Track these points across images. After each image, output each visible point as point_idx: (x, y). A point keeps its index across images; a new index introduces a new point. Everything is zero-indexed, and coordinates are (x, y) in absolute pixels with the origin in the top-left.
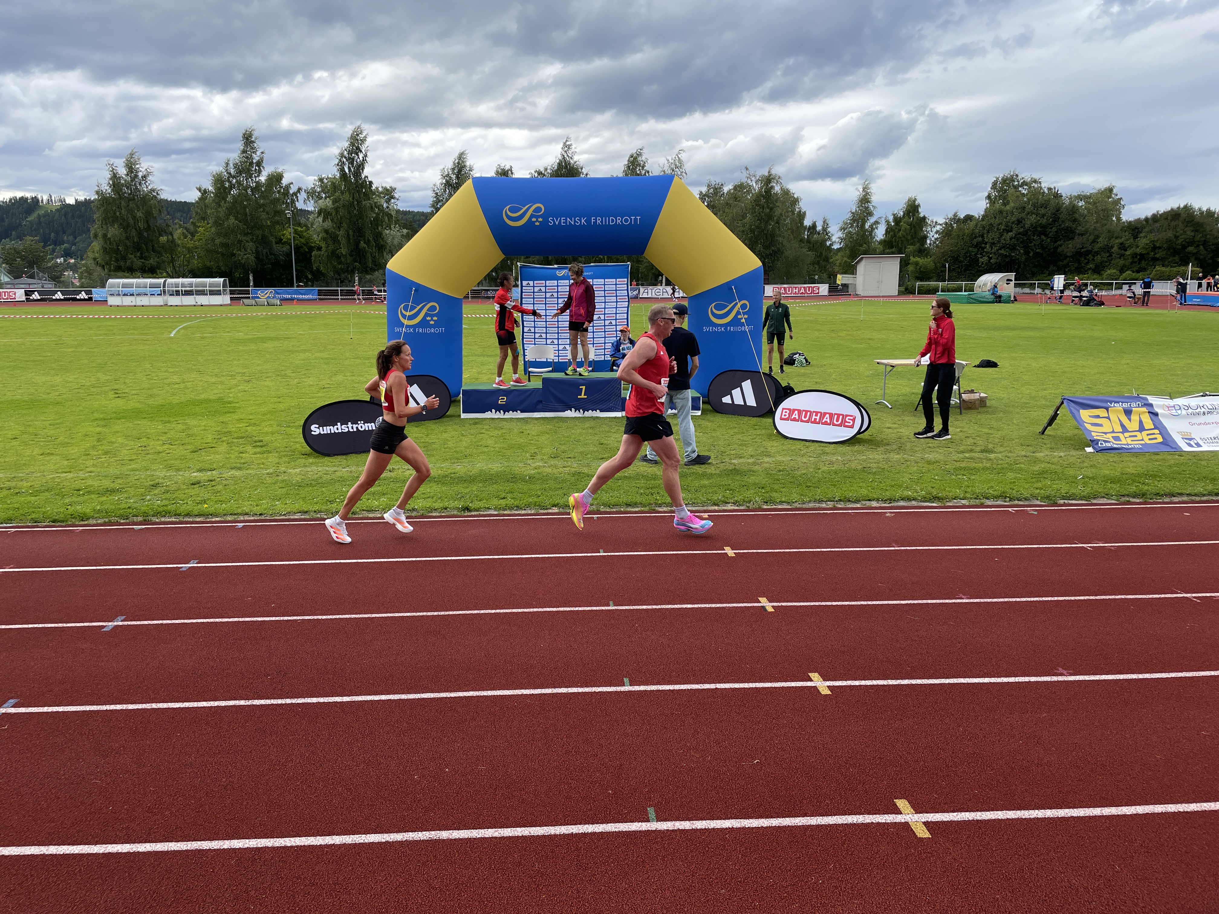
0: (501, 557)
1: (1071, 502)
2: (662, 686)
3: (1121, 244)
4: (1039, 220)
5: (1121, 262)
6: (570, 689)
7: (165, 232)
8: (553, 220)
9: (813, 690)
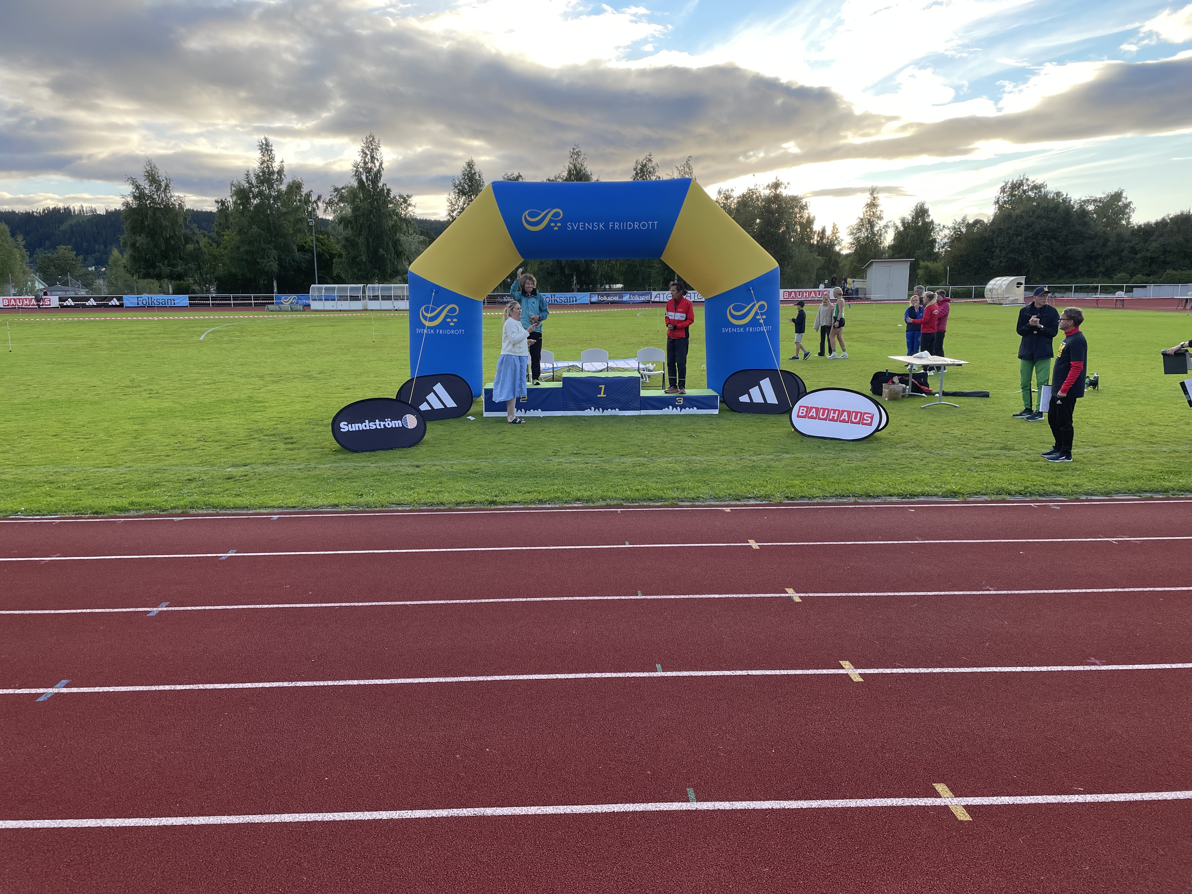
1: (1093, 498)
2: (694, 672)
3: (1132, 248)
5: (1132, 265)
6: (603, 674)
7: (192, 240)
8: (572, 225)
9: (844, 677)
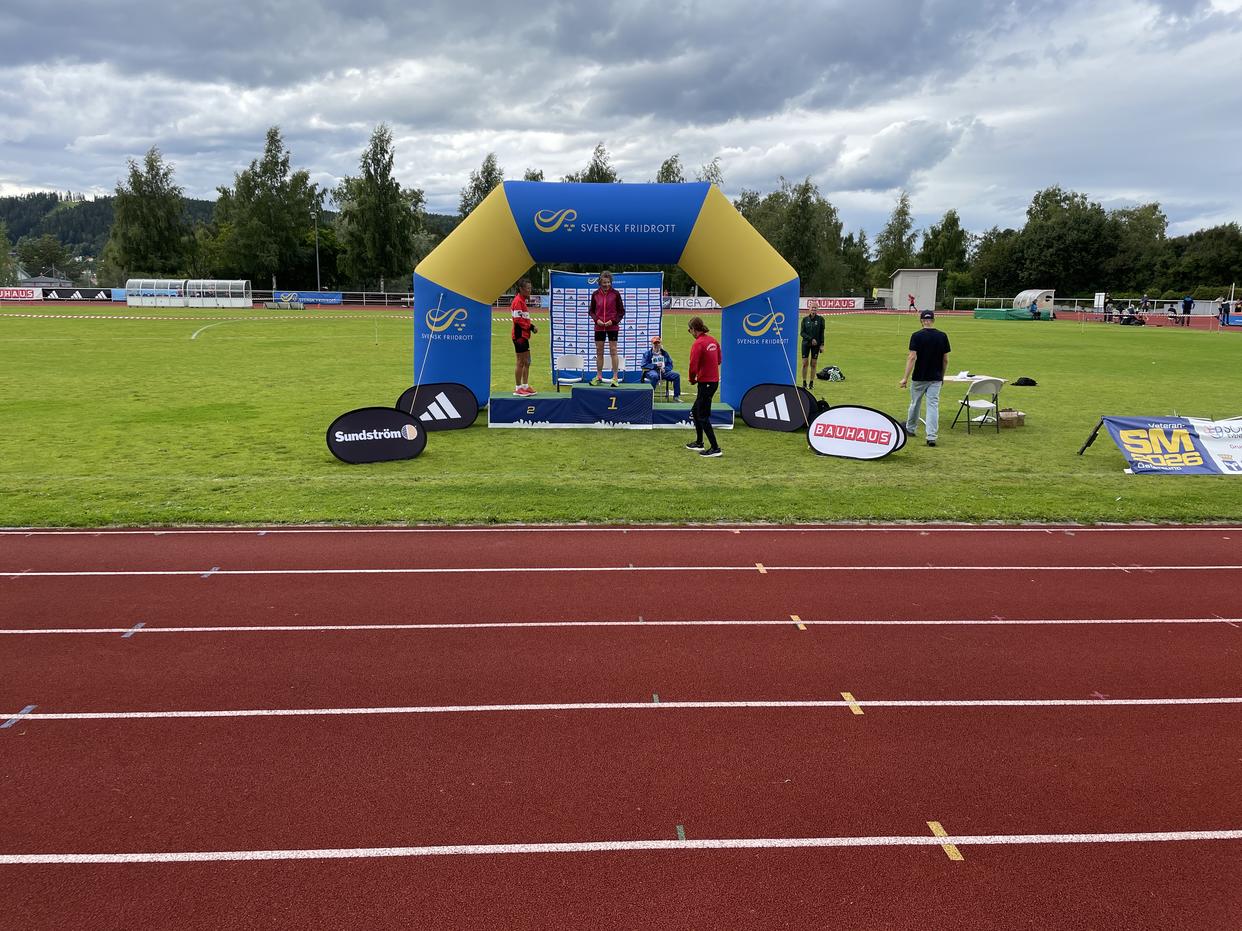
0: (529, 569)
1: (1109, 524)
2: (692, 703)
3: (1164, 262)
4: (1080, 236)
5: (1163, 281)
6: (598, 704)
7: (187, 232)
8: (586, 227)
9: (845, 709)
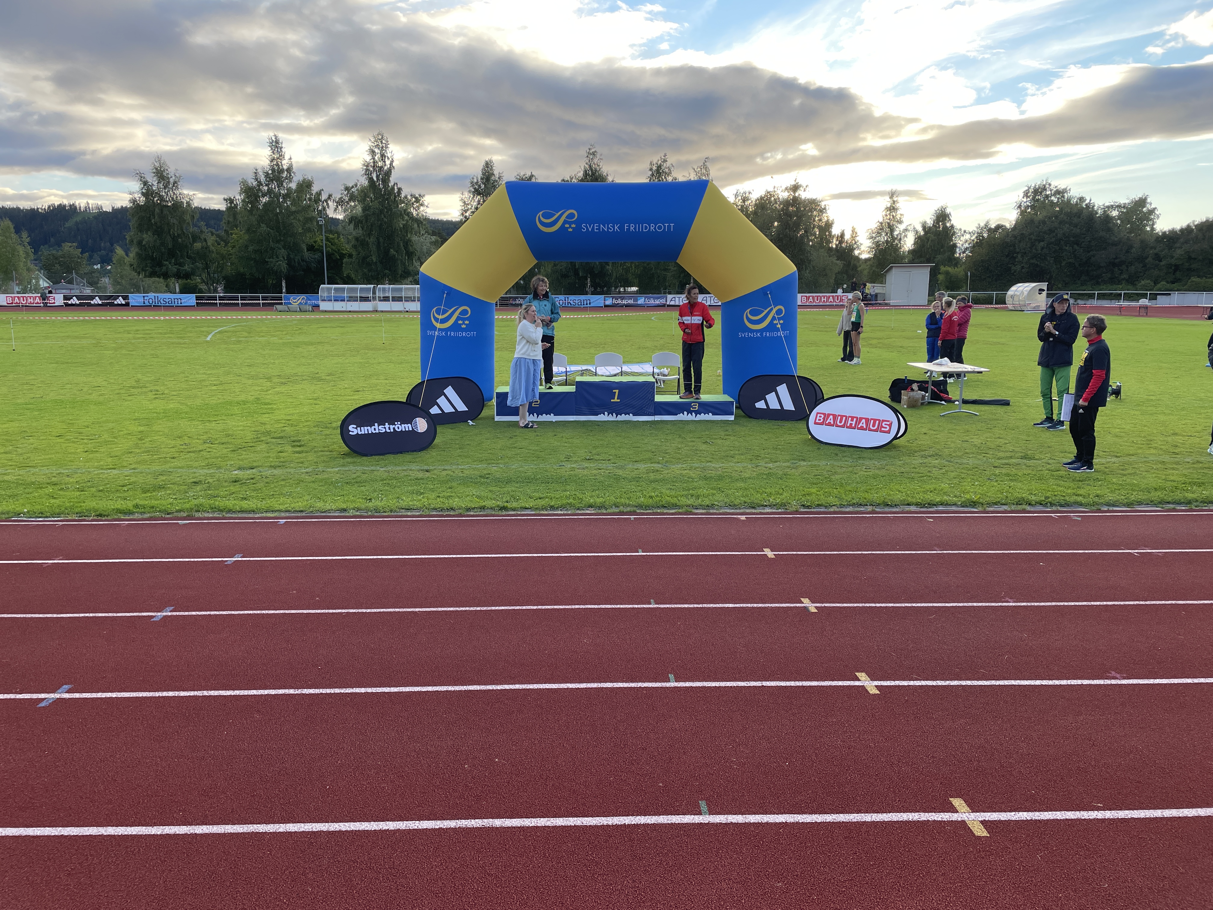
0: (540, 555)
1: (1115, 509)
2: (708, 683)
3: (1156, 254)
4: (1072, 230)
5: (1156, 273)
6: (615, 684)
7: (200, 239)
8: (586, 227)
9: (860, 689)
